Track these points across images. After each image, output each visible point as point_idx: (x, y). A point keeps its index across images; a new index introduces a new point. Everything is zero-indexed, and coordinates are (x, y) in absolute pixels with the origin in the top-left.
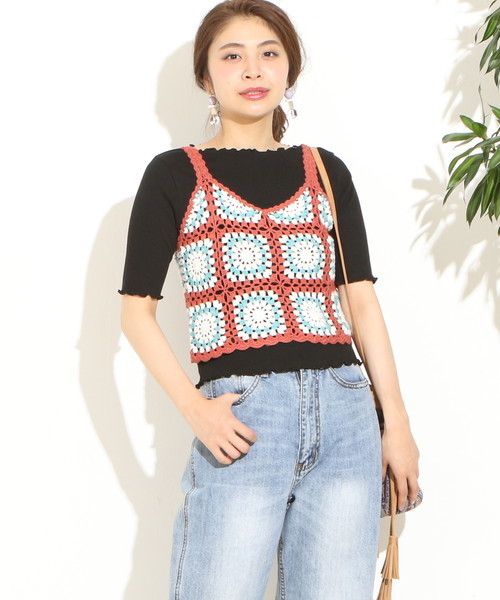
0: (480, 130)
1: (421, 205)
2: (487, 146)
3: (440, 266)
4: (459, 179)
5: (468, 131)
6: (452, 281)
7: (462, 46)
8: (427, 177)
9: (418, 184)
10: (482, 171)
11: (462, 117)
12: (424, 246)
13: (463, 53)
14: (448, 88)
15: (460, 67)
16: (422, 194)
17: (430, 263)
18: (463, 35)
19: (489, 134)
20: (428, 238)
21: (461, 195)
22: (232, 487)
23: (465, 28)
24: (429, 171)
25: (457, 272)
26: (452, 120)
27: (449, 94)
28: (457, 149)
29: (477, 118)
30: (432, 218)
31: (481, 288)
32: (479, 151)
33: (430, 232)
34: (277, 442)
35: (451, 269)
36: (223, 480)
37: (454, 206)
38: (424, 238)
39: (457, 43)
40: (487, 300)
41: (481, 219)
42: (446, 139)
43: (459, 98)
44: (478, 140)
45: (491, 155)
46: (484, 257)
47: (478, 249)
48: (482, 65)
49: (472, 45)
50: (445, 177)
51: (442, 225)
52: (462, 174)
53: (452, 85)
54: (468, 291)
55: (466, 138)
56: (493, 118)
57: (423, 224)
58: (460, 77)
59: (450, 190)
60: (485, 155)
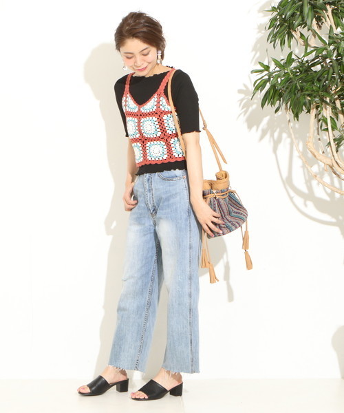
0: (267, 68)
1: (242, 100)
2: (270, 75)
3: (250, 127)
4: (258, 89)
5: (262, 68)
6: (255, 133)
7: (259, 32)
8: (244, 89)
9: (240, 91)
10: (268, 86)
11: (260, 63)
12: (243, 118)
13: (260, 35)
14: (253, 50)
15: (258, 41)
16: (242, 96)
17: (245, 125)
18: (260, 27)
19: (271, 70)
20: (245, 115)
21: (259, 96)
23: (261, 24)
24: (245, 85)
25: (257, 130)
26: (255, 64)
27: (254, 53)
28: (257, 76)
29: (266, 63)
30: (246, 106)
31: (268, 136)
32: (267, 77)
33: (246, 112)
35: (254, 128)
37: (256, 101)
38: (243, 115)
39: (257, 30)
40: (270, 141)
41: (267, 107)
42: (252, 72)
43: (258, 54)
44: (266, 72)
45: (272, 79)
46: (268, 123)
47: (266, 120)
48: (268, 40)
49: (263, 32)
50: (252, 88)
51: (250, 109)
52: (259, 87)
53: (255, 49)
54: (262, 138)
55: (261, 71)
56: (273, 63)
57: (242, 109)
58: (259, 45)
59: (254, 94)
60: (269, 79)
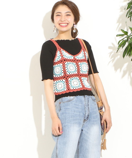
0: (126, 33)
1: (111, 53)
2: (128, 37)
3: (116, 69)
4: (121, 46)
5: (123, 33)
6: (119, 73)
8: (112, 46)
9: (110, 48)
10: (127, 44)
11: (122, 30)
12: (112, 64)
13: (122, 13)
15: (121, 17)
16: (111, 50)
17: (113, 68)
18: (122, 8)
19: (129, 34)
20: (113, 62)
21: (121, 50)
22: (70, 124)
23: (122, 6)
24: (113, 44)
25: (120, 71)
26: (119, 31)
27: (118, 24)
28: (120, 38)
29: (125, 30)
30: (114, 56)
31: (127, 75)
32: (126, 39)
33: (113, 60)
34: (80, 113)
35: (119, 70)
36: (68, 123)
37: (119, 53)
38: (111, 62)
39: (120, 10)
40: (128, 78)
41: (127, 57)
42: (117, 36)
43: (121, 25)
44: (126, 36)
45: (129, 40)
46: (128, 67)
47: (126, 65)
48: (127, 16)
49: (124, 11)
50: (117, 46)
51: (116, 58)
52: (122, 44)
53: (119, 21)
54: (123, 76)
55: (122, 35)
57: (111, 58)
58: (121, 19)
59: (118, 49)
60: (128, 40)
